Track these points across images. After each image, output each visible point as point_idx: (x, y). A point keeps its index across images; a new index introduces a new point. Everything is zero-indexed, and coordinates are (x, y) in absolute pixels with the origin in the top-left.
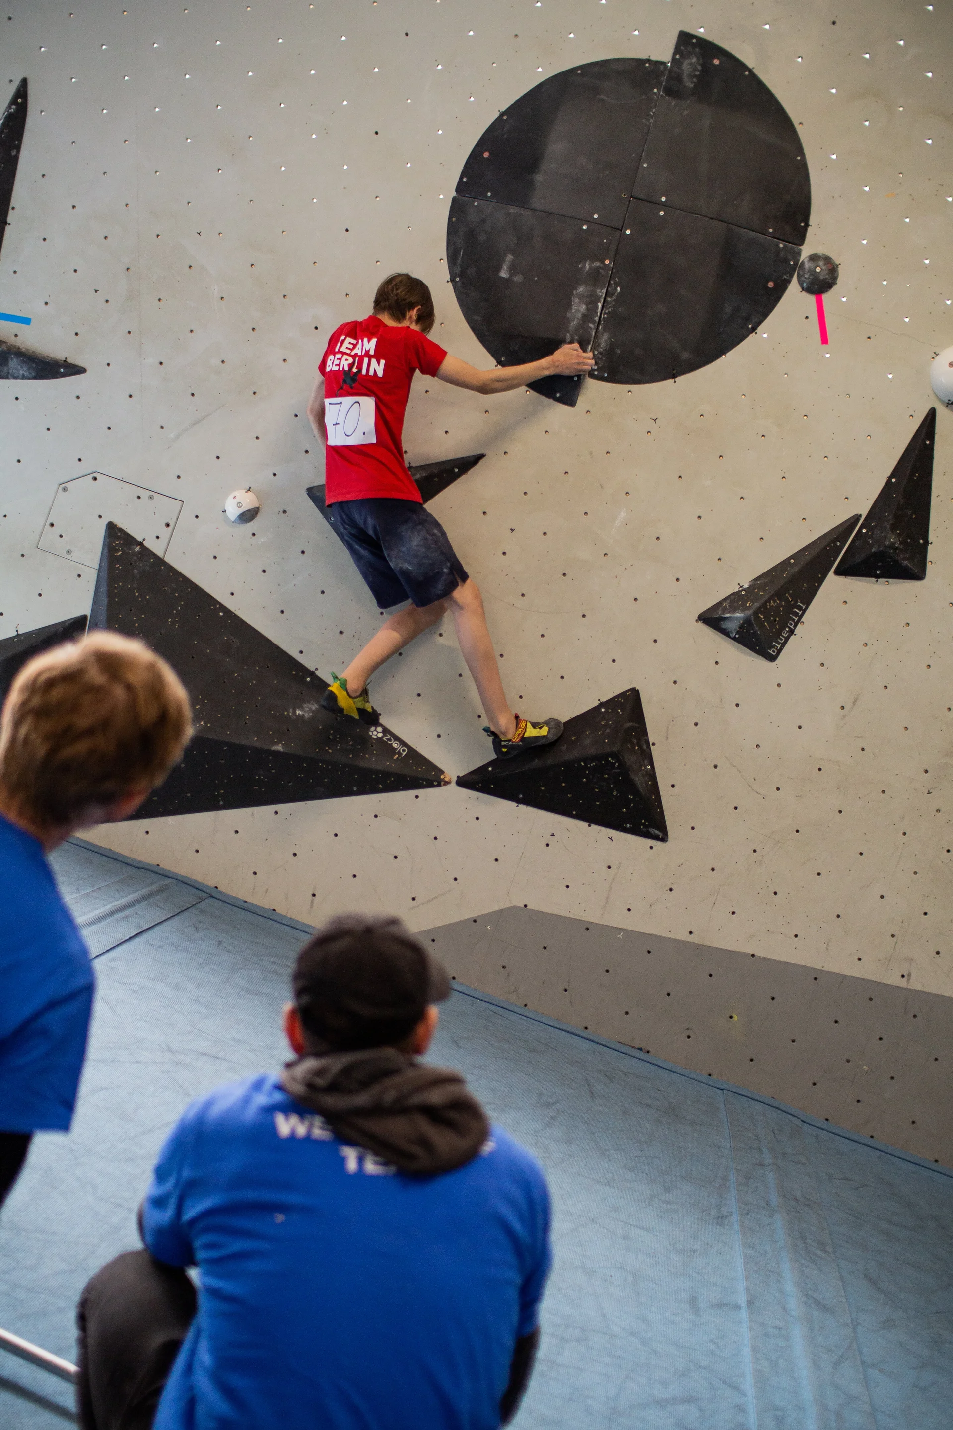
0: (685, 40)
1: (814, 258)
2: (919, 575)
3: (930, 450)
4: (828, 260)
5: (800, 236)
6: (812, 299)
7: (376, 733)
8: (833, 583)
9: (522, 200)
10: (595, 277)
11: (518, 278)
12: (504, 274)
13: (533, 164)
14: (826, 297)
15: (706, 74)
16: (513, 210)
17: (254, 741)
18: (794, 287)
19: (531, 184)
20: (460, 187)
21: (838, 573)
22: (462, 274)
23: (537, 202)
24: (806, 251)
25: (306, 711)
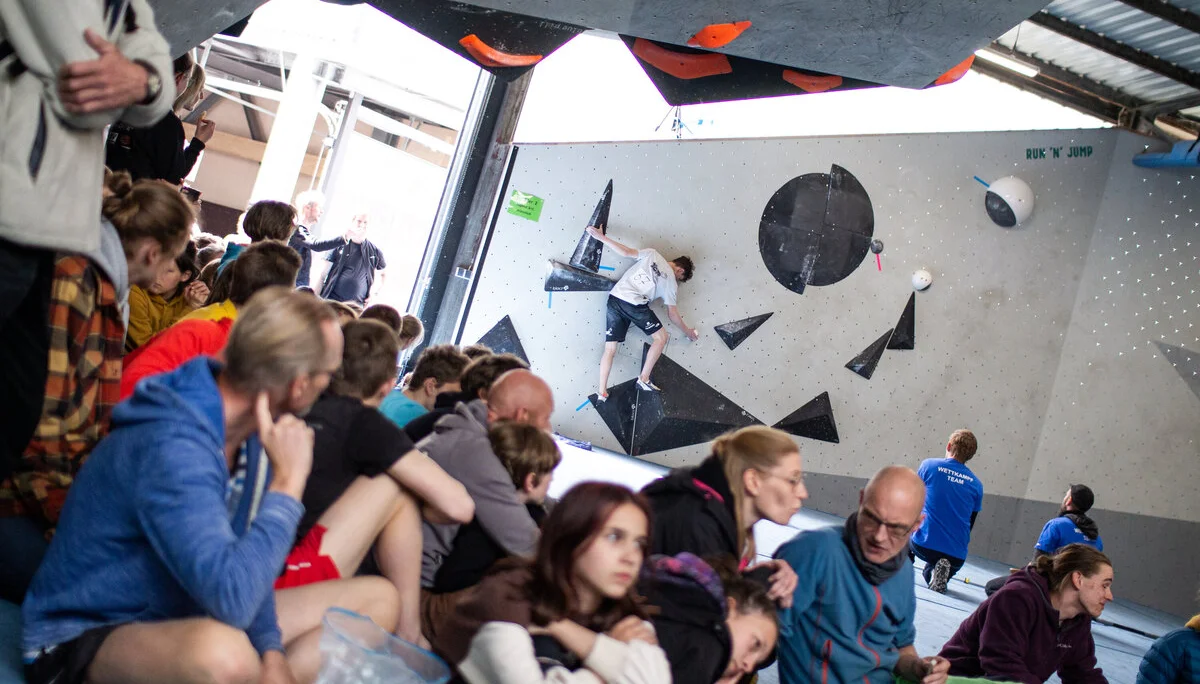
0: (835, 167)
1: (876, 241)
2: (912, 348)
3: (913, 306)
4: (880, 242)
5: (871, 233)
6: (875, 255)
7: (744, 413)
8: (887, 352)
9: (787, 224)
10: (813, 251)
11: (786, 252)
12: (781, 250)
13: (791, 212)
14: (880, 255)
15: (843, 180)
16: (784, 227)
17: (709, 420)
18: (870, 251)
19: (790, 219)
20: (763, 218)
21: (888, 348)
22: (765, 249)
23: (793, 226)
24: (873, 239)
25: (721, 408)
